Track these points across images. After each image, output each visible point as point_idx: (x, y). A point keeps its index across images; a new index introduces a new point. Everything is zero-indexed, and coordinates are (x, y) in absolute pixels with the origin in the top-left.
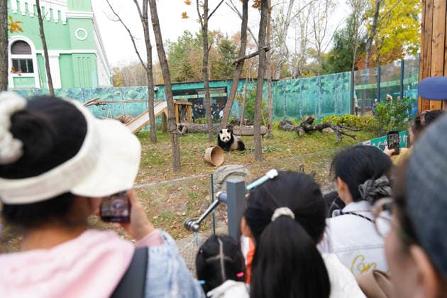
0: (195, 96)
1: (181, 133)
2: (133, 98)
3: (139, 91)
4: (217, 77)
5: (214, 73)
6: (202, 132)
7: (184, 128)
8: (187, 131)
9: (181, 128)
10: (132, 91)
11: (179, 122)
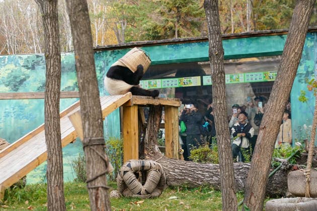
0: (195, 81)
1: (143, 188)
2: (16, 88)
3: (33, 68)
4: (272, 24)
5: (263, 13)
6: (208, 186)
7: (152, 176)
8: (162, 184)
9: (142, 174)
10: (12, 66)
11: (141, 155)
